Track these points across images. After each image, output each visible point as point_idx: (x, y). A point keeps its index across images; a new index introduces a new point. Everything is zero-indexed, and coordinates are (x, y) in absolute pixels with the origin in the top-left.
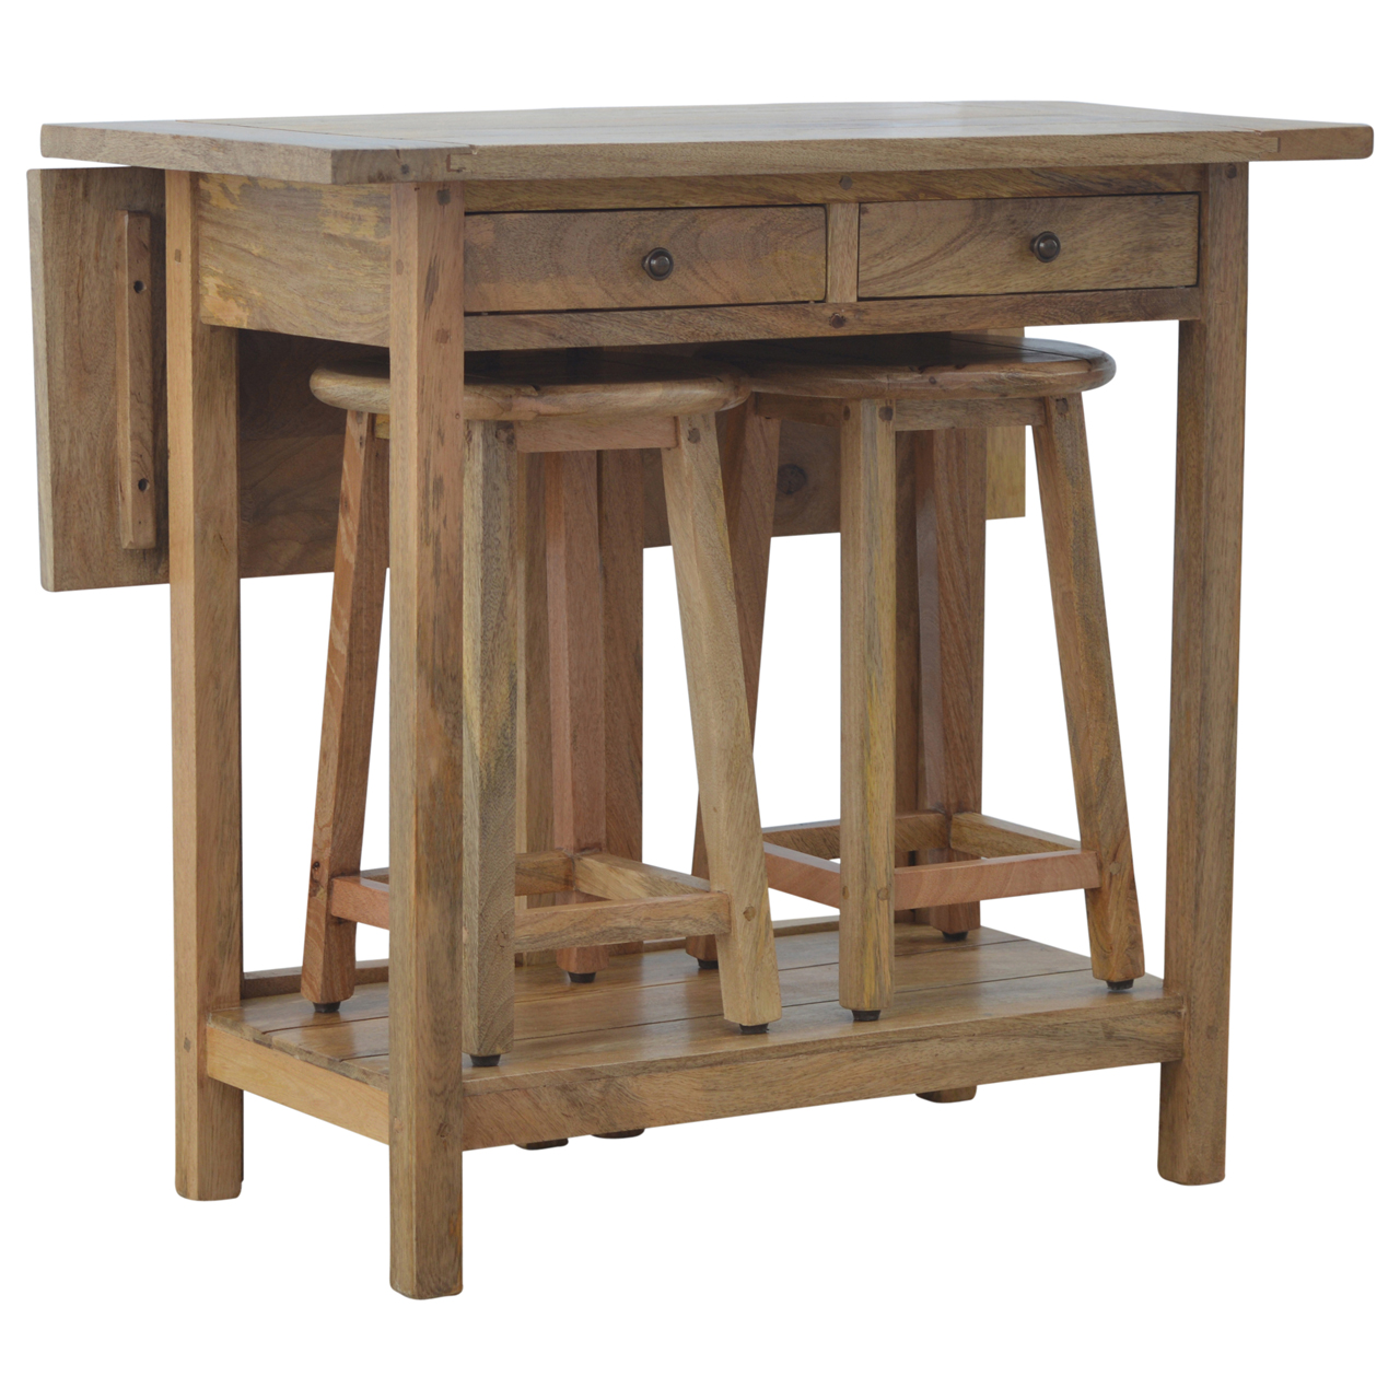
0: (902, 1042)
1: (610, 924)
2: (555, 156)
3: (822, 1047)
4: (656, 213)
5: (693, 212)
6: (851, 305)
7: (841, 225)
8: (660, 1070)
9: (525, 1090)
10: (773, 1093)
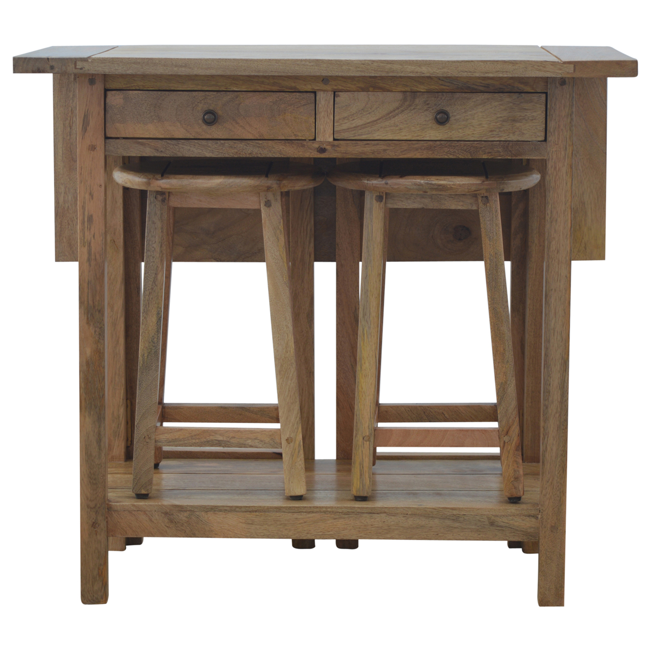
0: (363, 513)
1: (212, 438)
2: (134, 63)
3: (315, 510)
4: (215, 93)
5: (236, 93)
6: (329, 142)
7: (323, 102)
8: (221, 511)
9: (145, 511)
10: (286, 529)
